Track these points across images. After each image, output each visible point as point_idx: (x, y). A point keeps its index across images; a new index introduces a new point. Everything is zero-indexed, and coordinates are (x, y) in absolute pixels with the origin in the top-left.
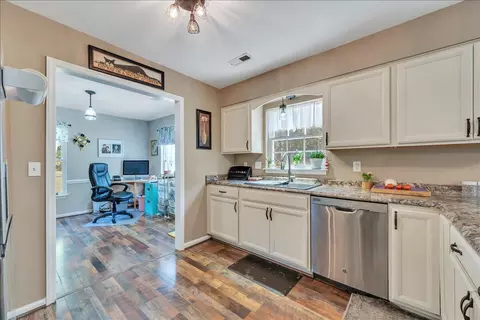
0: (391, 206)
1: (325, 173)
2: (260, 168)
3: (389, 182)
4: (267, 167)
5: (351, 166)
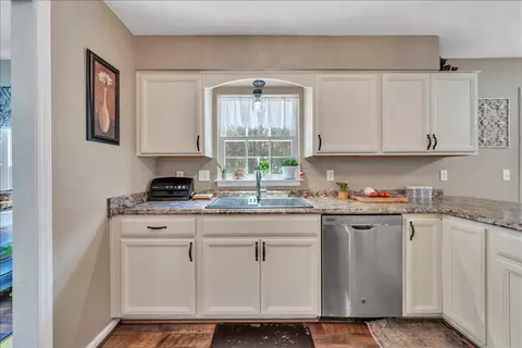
0: (405, 216)
1: (299, 184)
2: (208, 179)
3: (369, 191)
4: (219, 179)
5: (325, 175)
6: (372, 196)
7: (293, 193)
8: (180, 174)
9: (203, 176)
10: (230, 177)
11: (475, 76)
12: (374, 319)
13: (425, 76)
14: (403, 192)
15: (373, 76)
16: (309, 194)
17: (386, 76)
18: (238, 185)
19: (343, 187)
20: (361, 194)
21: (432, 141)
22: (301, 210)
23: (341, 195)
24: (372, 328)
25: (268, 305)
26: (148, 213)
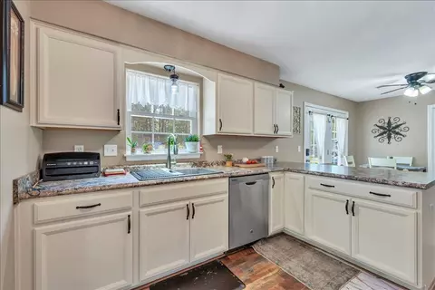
0: (269, 174)
1: (199, 157)
2: (115, 153)
3: (246, 160)
4: (128, 153)
5: (217, 148)
6: (247, 163)
7: (195, 164)
8: (79, 149)
9: (109, 151)
10: (139, 152)
11: (292, 93)
12: (255, 242)
13: (273, 88)
14: (260, 160)
15: (250, 83)
16: (207, 165)
17: (256, 84)
18: (148, 159)
19: (229, 157)
20: (241, 163)
21: (276, 128)
22: (217, 175)
23: (228, 163)
24: (255, 247)
25: (195, 254)
26: (76, 192)
